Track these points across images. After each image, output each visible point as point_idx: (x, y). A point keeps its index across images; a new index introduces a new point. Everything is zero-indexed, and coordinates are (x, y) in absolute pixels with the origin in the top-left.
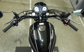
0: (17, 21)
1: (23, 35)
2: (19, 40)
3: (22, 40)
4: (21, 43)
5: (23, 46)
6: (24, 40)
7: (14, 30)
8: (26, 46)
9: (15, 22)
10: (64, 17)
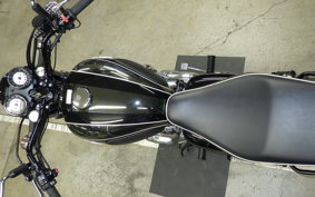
0: (40, 169)
1: (117, 165)
2: (130, 180)
3: (133, 170)
4: (140, 175)
5: (151, 171)
6: (134, 165)
7: (95, 191)
8: (155, 158)
9: (42, 178)
10: (49, 26)
